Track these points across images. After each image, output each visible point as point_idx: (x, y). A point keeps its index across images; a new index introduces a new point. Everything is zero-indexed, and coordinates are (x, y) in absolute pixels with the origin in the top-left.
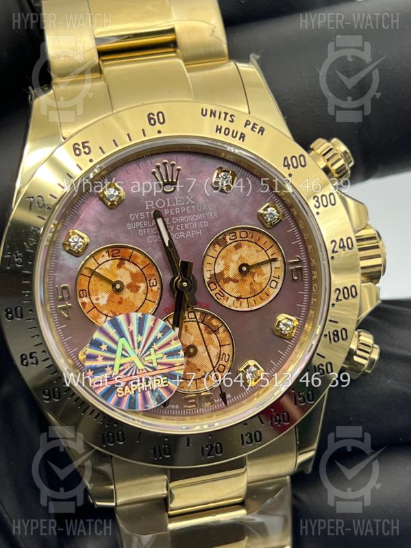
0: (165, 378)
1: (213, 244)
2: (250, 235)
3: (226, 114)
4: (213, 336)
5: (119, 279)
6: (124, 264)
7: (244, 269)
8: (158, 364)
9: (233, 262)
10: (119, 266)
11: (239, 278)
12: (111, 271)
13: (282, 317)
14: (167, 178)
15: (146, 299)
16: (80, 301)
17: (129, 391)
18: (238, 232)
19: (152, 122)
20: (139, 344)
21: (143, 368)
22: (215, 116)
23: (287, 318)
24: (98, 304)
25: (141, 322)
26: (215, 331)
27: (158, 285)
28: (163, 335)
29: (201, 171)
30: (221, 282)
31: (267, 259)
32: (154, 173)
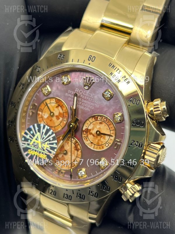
1: (92, 117)
2: (107, 121)
3: (118, 69)
4: (76, 151)
7: (98, 133)
8: (46, 149)
9: (96, 128)
10: (57, 107)
11: (95, 135)
12: (53, 107)
15: (60, 124)
16: (38, 112)
17: (32, 153)
18: (104, 118)
20: (43, 138)
22: (113, 68)
24: (44, 117)
26: (78, 150)
27: (66, 121)
29: (101, 87)
30: (88, 133)
31: (109, 134)
32: (84, 79)
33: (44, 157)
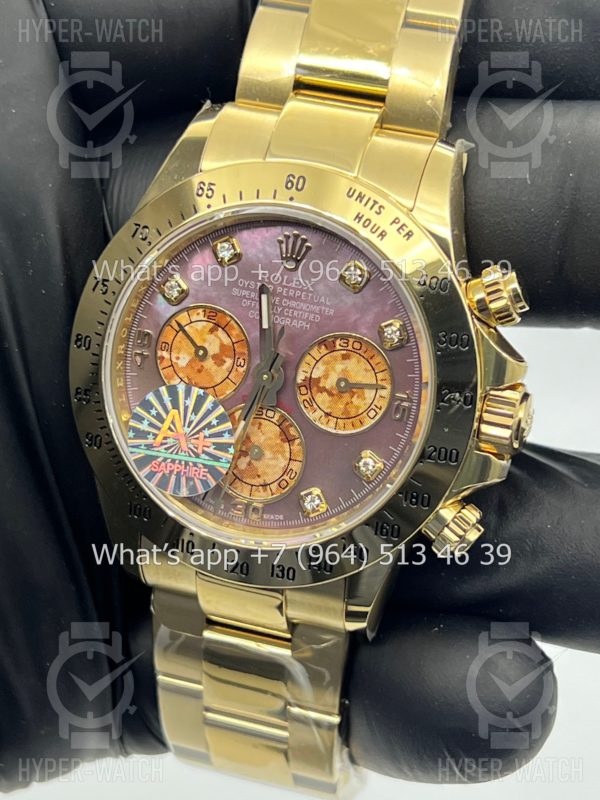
0: (206, 470)
1: (320, 343)
2: (364, 348)
3: (375, 202)
4: (286, 445)
5: (206, 346)
6: (217, 330)
7: (343, 384)
8: (203, 452)
9: (335, 371)
10: (212, 331)
11: (335, 392)
12: (200, 333)
13: (367, 454)
14: (293, 253)
15: (227, 377)
16: (159, 353)
17: (164, 469)
18: (351, 340)
20: (191, 423)
21: (186, 449)
22: (361, 201)
23: (372, 457)
24: (176, 364)
25: (200, 400)
26: (290, 440)
27: (245, 367)
29: (333, 258)
30: (314, 389)
31: (375, 382)
32: (281, 242)
33: (199, 474)
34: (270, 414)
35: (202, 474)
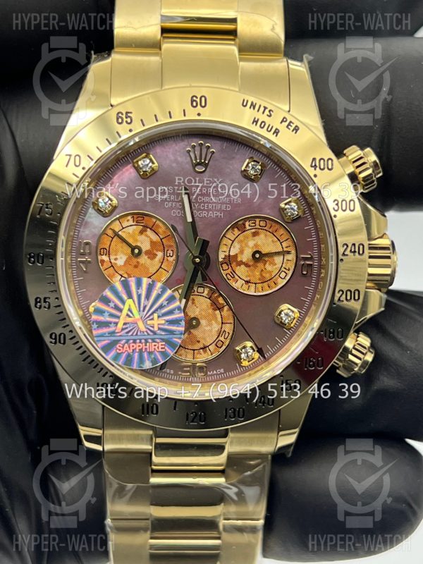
0: (164, 343)
1: (233, 227)
2: (269, 225)
3: (265, 108)
4: (218, 312)
5: (139, 244)
6: (146, 231)
7: (257, 256)
8: (159, 329)
9: (248, 247)
10: (141, 232)
11: (251, 263)
12: (132, 236)
13: (285, 307)
15: (160, 267)
16: (100, 257)
17: (128, 349)
18: (257, 221)
19: (194, 104)
20: (145, 307)
21: (144, 330)
22: (254, 108)
23: (289, 309)
24: (116, 264)
25: (150, 288)
26: (220, 309)
27: (174, 256)
28: (168, 304)
29: (234, 158)
30: (234, 265)
31: (280, 250)
33: (158, 348)
34: (201, 290)
35: (160, 347)
